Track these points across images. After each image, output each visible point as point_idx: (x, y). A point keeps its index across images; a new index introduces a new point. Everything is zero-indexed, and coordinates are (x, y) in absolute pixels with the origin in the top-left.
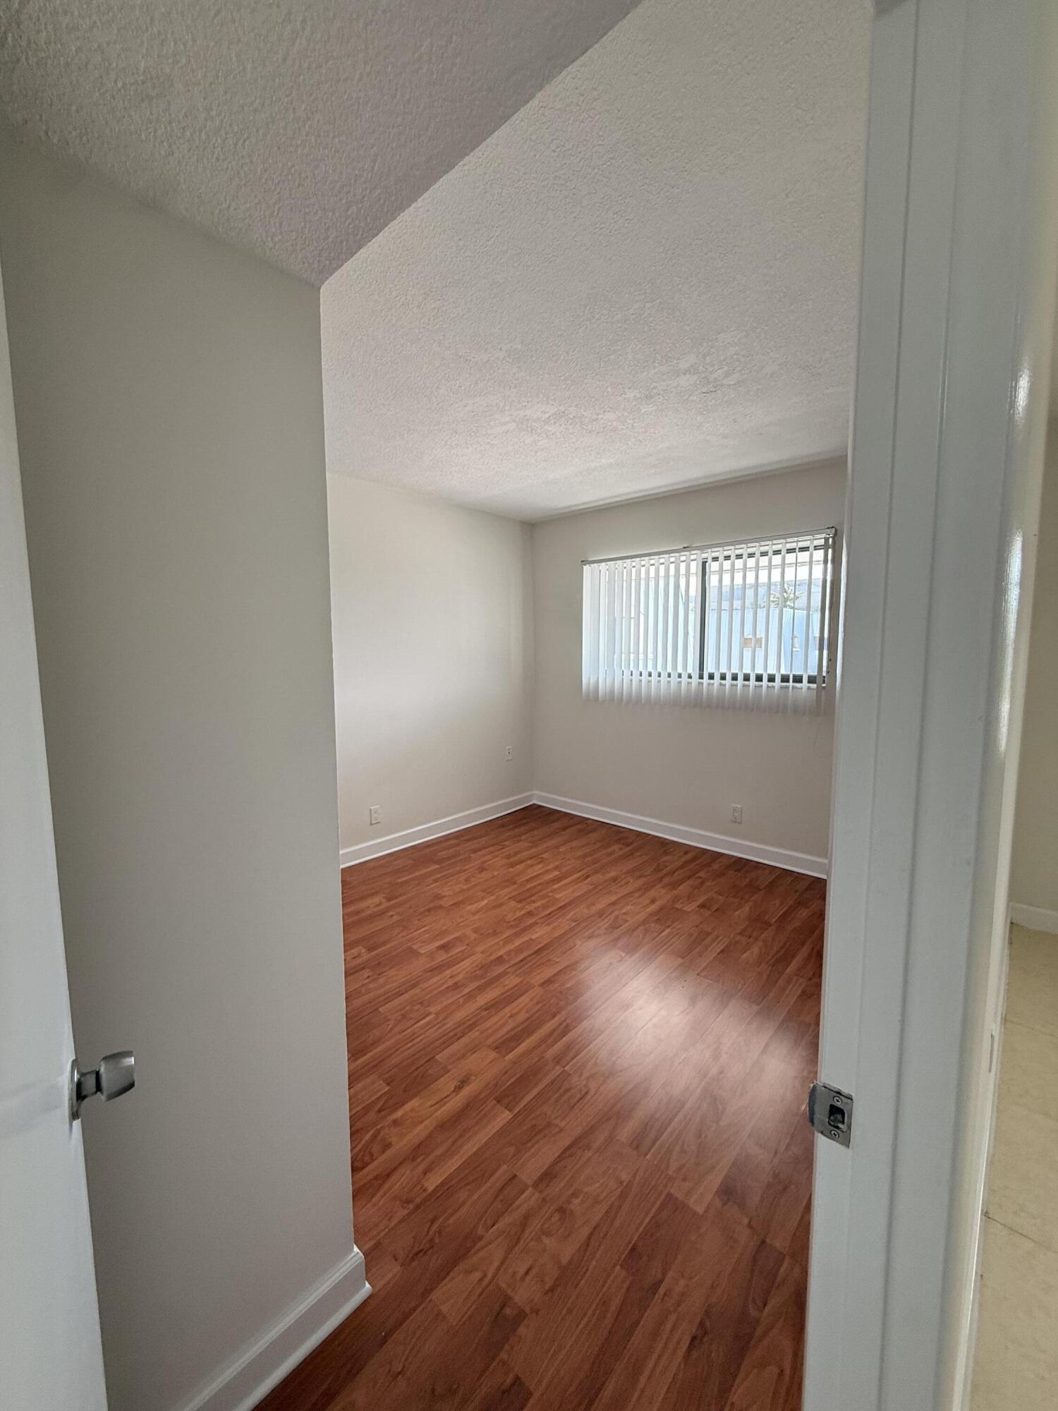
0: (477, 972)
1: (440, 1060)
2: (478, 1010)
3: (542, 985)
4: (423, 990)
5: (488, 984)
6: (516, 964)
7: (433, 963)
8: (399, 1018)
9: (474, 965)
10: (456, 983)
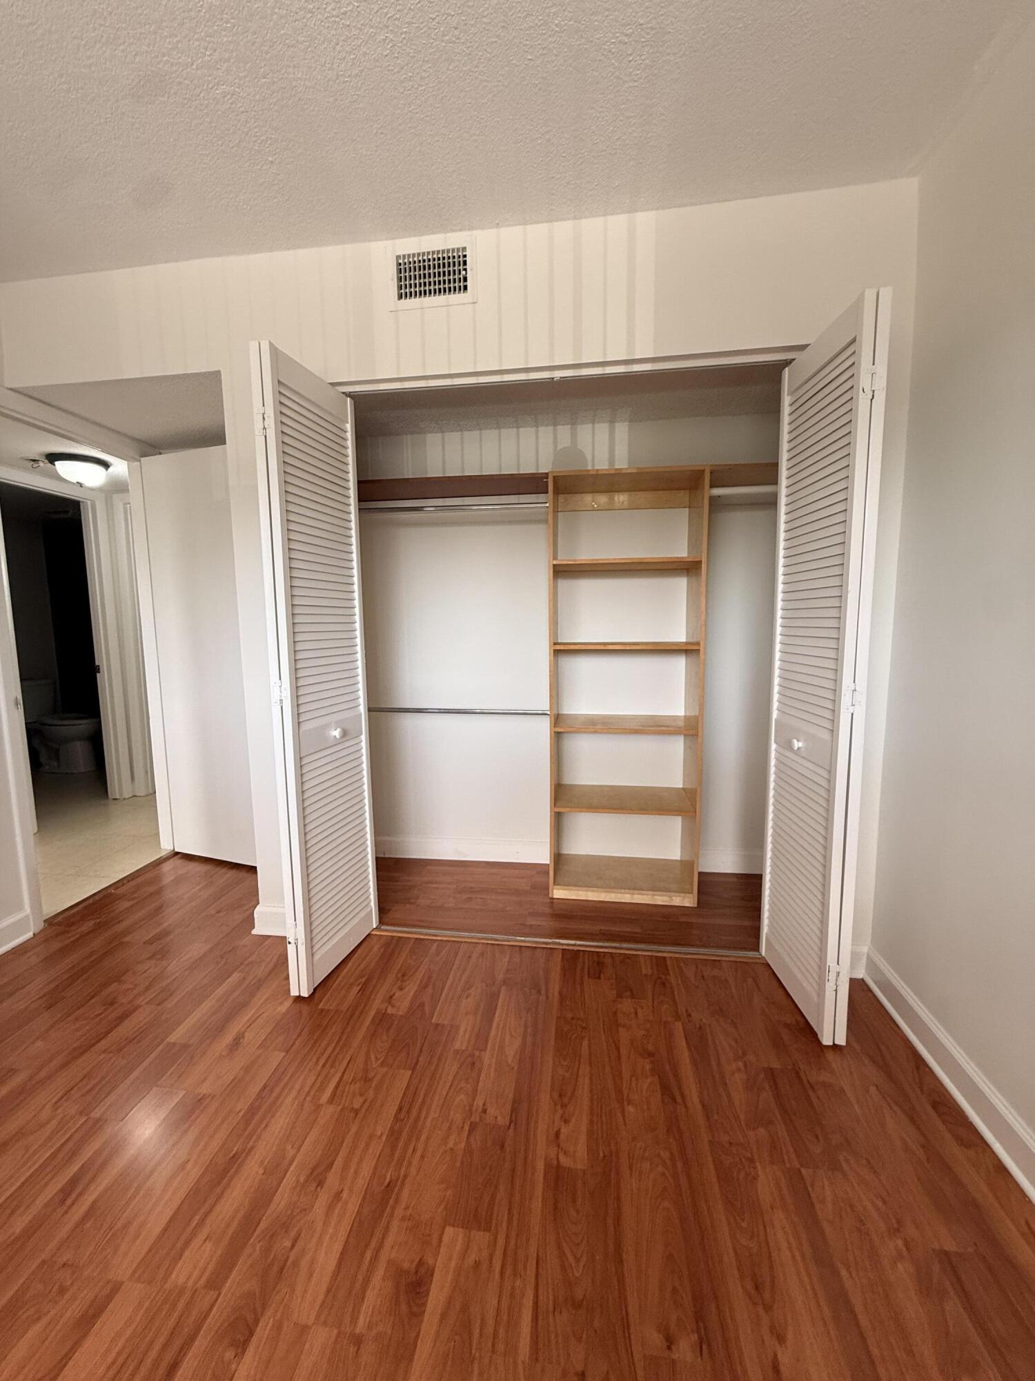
0: (288, 1244)
1: (276, 1053)
2: (252, 1148)
3: (116, 1288)
4: (371, 1137)
5: (249, 1221)
6: (192, 1338)
7: (399, 1212)
8: (371, 1075)
9: (304, 1264)
10: (320, 1184)
